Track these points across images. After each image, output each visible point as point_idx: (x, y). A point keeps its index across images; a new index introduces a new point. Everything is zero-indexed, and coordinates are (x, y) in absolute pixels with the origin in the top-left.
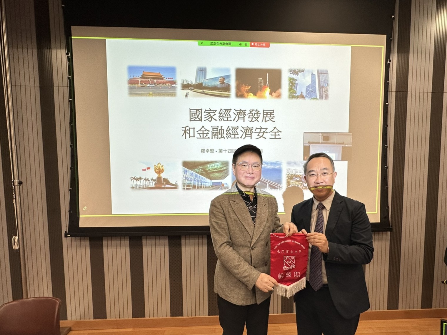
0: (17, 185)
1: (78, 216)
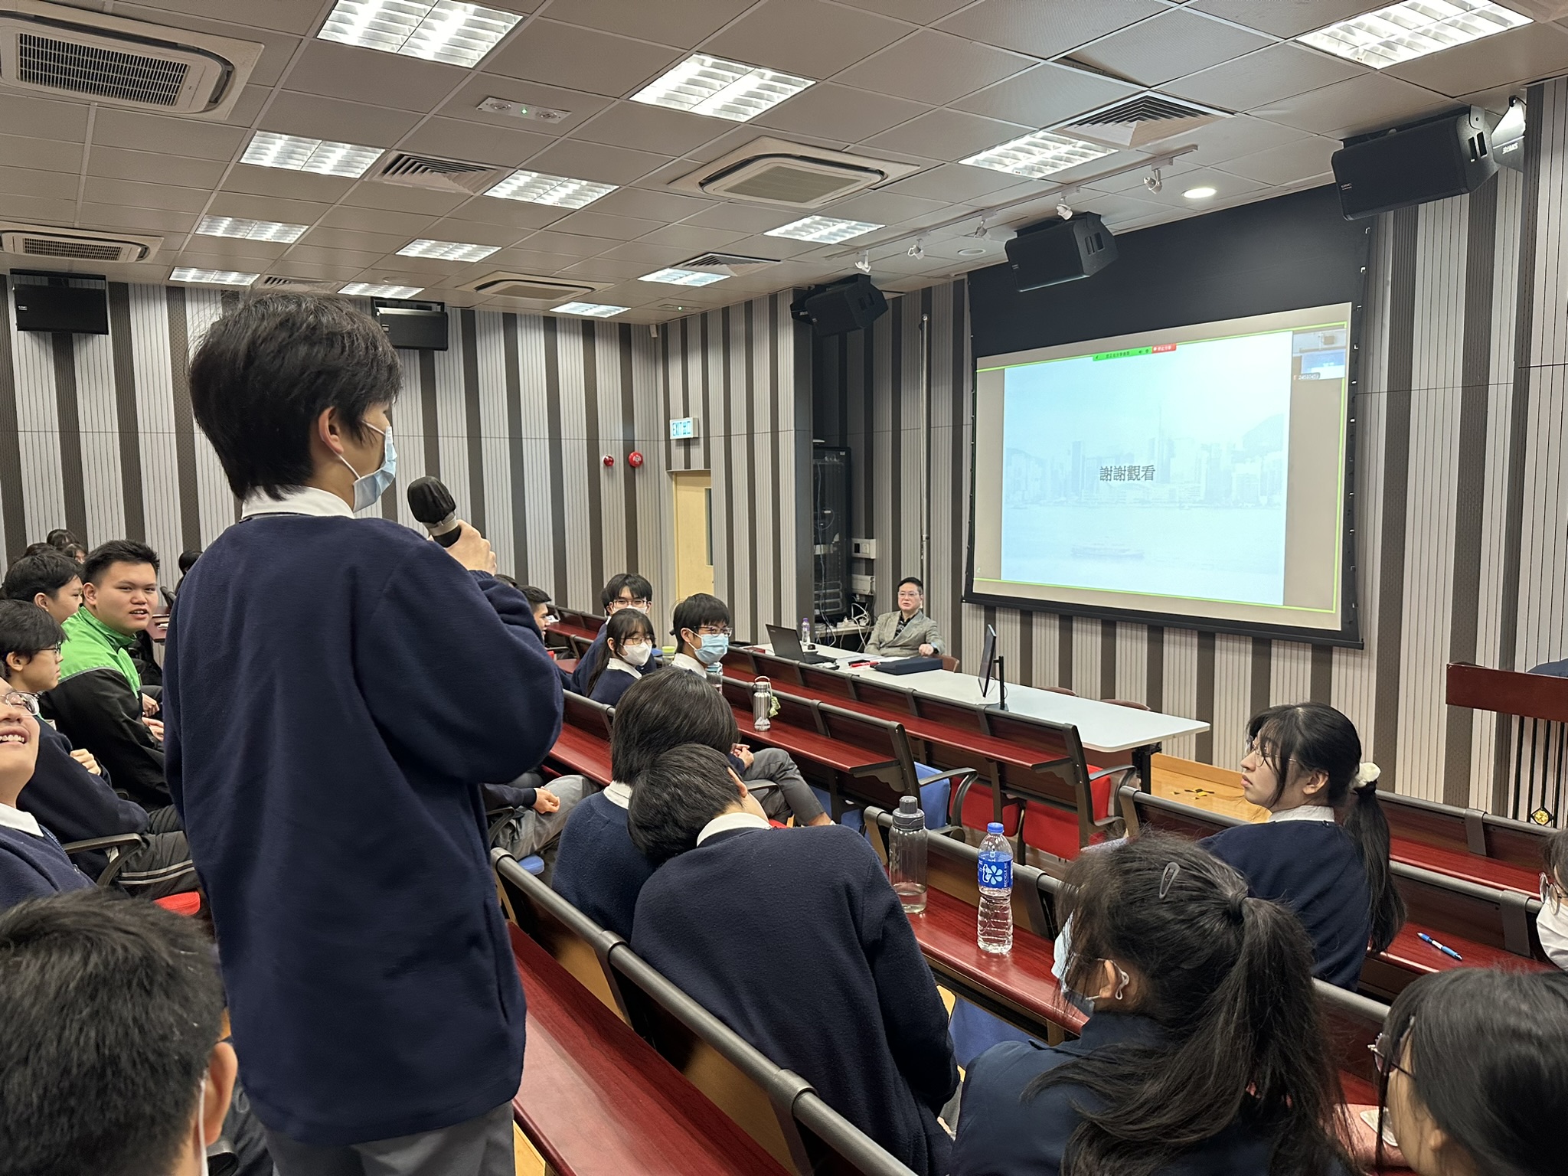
1: (973, 579)
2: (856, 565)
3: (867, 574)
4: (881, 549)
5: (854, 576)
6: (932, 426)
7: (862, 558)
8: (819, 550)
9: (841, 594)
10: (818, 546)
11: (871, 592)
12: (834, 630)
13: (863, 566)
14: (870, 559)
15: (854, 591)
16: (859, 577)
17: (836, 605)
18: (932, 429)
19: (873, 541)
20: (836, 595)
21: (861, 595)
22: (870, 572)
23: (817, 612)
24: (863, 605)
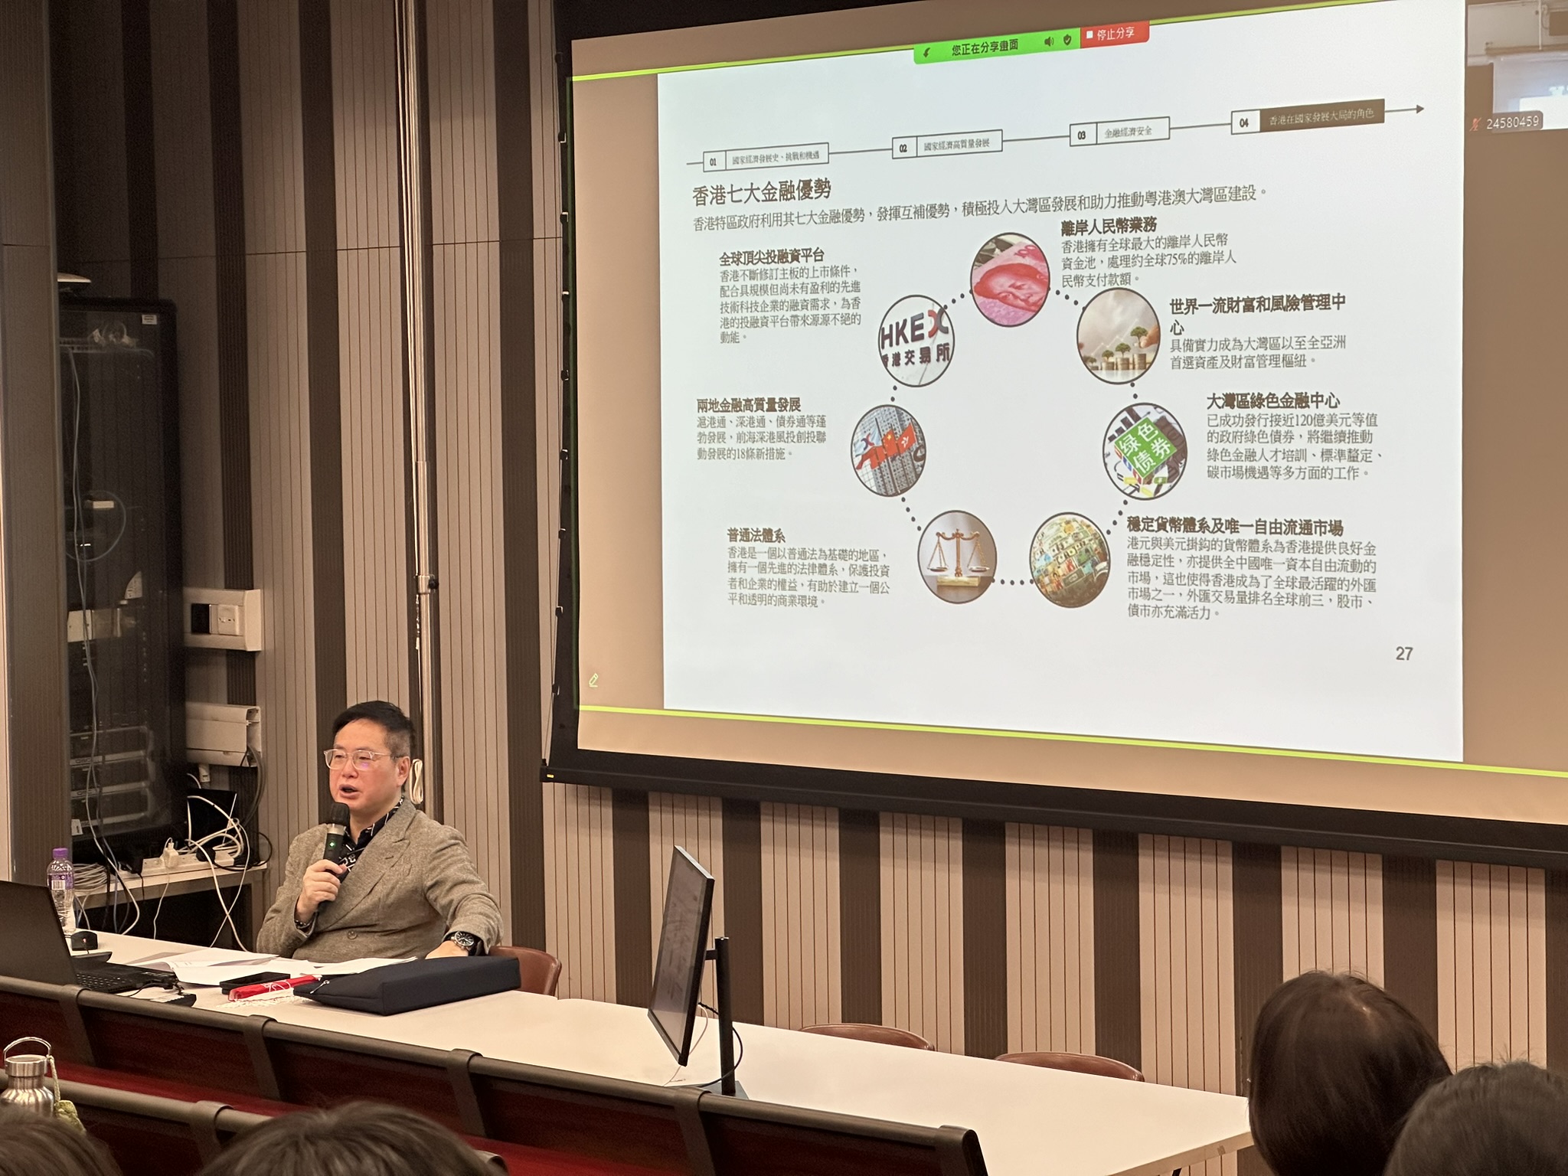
0: (424, 591)
1: (575, 707)
2: (194, 674)
3: (233, 700)
4: (278, 621)
5: (193, 707)
6: (437, 238)
7: (216, 652)
8: (79, 627)
9: (151, 767)
10: (76, 617)
11: (250, 755)
12: (133, 884)
13: (220, 674)
14: (244, 652)
15: (193, 756)
16: (212, 710)
17: (134, 801)
18: (437, 250)
19: (253, 598)
20: (135, 771)
21: (214, 768)
22: (243, 692)
23: (76, 827)
24: (224, 799)
